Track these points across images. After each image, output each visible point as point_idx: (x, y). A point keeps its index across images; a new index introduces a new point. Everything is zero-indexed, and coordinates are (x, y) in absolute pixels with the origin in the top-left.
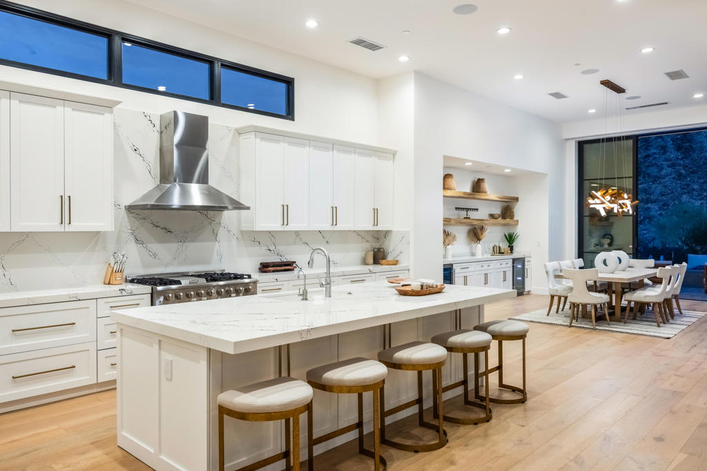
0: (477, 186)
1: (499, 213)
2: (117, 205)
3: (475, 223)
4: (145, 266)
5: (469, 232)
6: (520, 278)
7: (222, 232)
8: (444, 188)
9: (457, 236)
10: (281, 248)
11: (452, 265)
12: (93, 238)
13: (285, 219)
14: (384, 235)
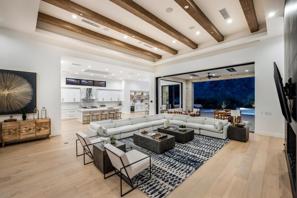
0: (142, 94)
2: (80, 99)
4: (84, 106)
7: (95, 102)
10: (104, 104)
12: (78, 103)
13: (103, 100)
14: (121, 102)
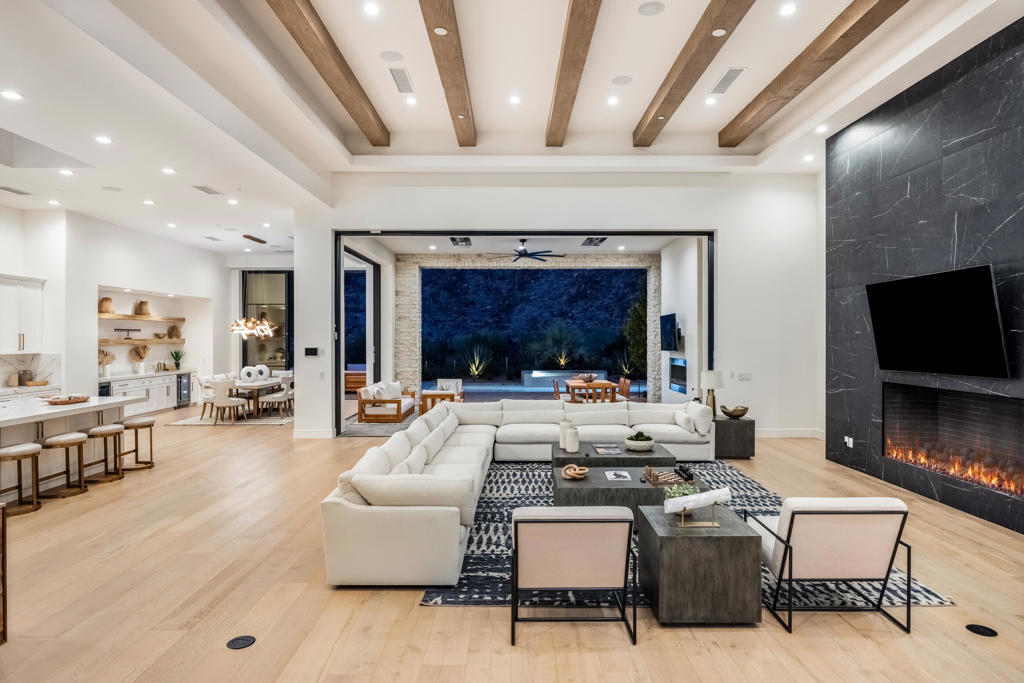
1: (165, 332)
3: (136, 343)
5: (131, 351)
6: (185, 392)
8: (100, 312)
9: (117, 356)
11: (110, 383)
